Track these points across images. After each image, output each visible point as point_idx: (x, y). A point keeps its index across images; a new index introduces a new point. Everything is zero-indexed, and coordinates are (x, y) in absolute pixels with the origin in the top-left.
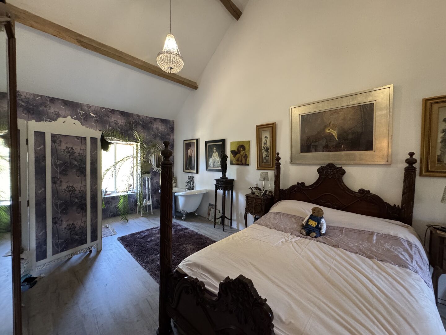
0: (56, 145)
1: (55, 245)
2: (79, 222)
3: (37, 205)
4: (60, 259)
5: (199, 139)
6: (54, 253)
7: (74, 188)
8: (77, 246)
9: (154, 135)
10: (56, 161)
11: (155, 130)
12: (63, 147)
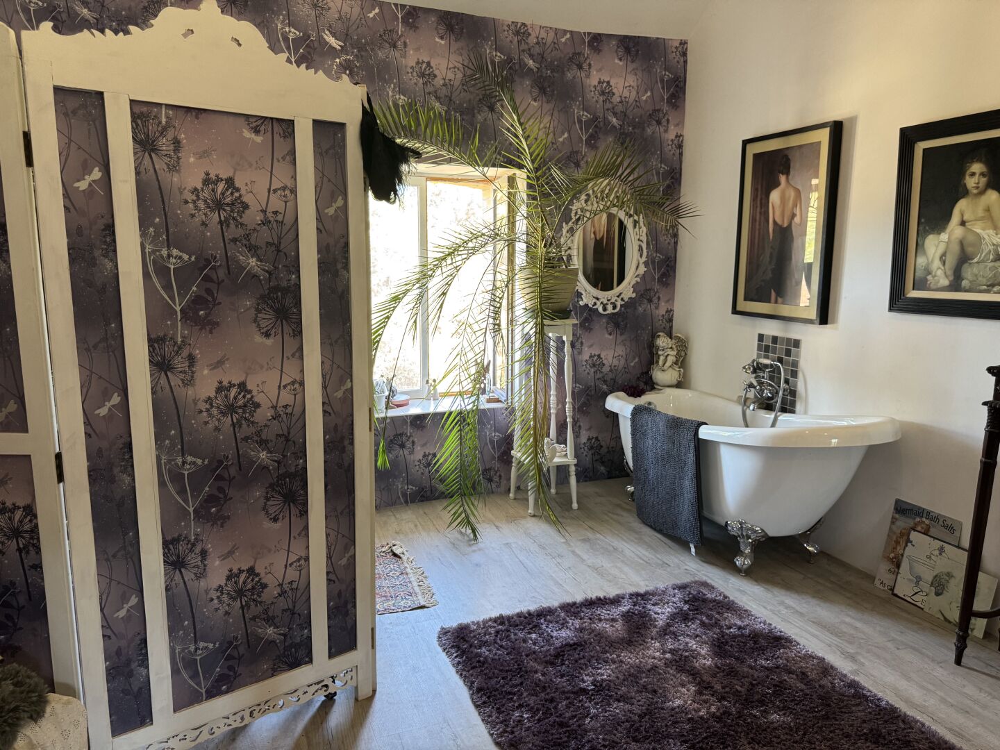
0: (160, 164)
1: (182, 665)
2: (279, 561)
3: (95, 475)
4: (206, 730)
5: (853, 120)
6: (183, 700)
7: (250, 392)
8: (274, 672)
9: (589, 123)
10: (165, 252)
11: (593, 97)
12: (191, 174)
